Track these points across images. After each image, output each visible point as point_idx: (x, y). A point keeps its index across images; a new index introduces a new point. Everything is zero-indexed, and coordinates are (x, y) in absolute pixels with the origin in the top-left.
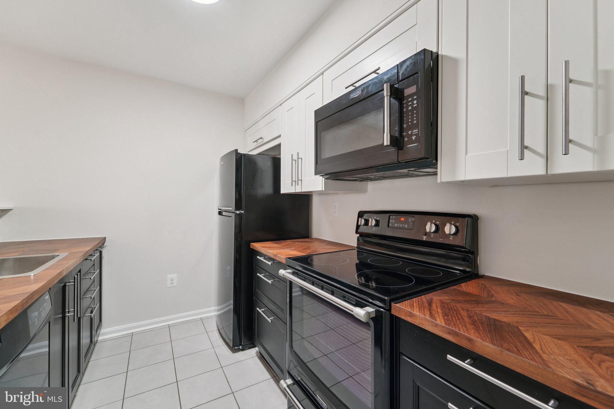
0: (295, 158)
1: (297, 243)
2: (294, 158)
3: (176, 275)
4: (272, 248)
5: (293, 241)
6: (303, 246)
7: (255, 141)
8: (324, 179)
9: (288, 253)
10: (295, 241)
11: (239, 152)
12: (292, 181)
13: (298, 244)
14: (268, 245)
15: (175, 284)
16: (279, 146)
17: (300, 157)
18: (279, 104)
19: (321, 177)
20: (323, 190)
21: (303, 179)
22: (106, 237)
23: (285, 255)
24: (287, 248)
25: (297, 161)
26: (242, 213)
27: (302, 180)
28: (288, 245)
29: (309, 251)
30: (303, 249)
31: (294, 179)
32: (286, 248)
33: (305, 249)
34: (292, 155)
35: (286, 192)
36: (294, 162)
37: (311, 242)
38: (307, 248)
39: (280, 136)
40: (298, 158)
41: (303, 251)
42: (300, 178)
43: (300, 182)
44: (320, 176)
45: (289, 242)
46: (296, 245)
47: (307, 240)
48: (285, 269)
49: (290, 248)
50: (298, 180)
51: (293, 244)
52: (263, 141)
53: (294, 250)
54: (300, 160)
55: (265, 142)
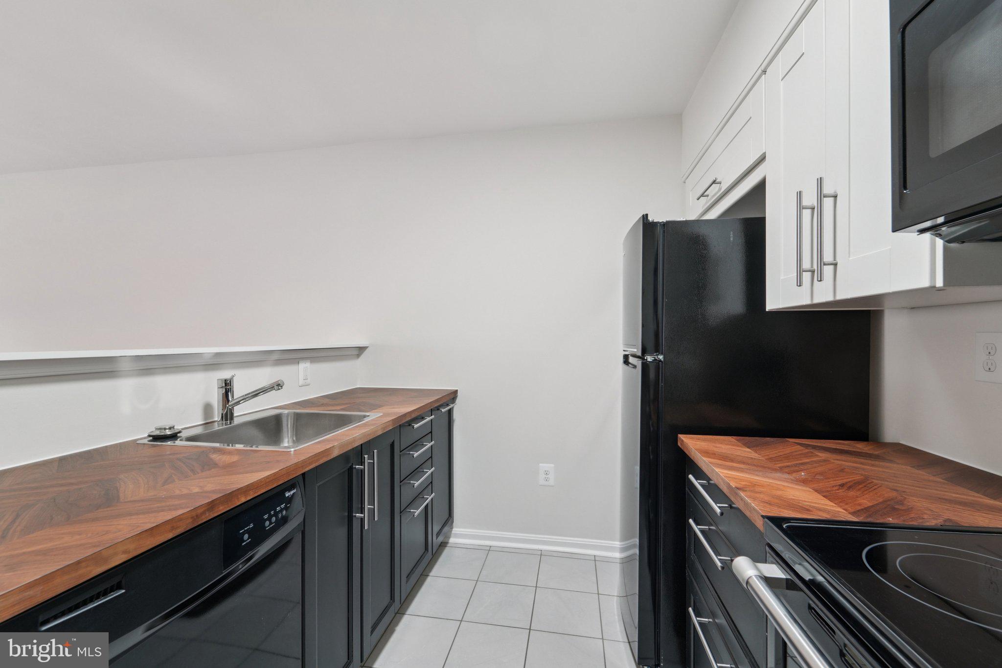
0: (810, 199)
1: (823, 455)
2: (805, 203)
3: (553, 465)
4: (732, 461)
5: (807, 446)
6: (842, 470)
7: (702, 195)
8: (940, 243)
9: (779, 493)
10: (814, 447)
11: (650, 219)
12: (800, 271)
13: (826, 461)
14: (723, 446)
15: (552, 482)
16: (761, 187)
17: (827, 190)
18: (760, 71)
19: (927, 236)
20: (940, 283)
21: (838, 260)
22: (457, 390)
23: (767, 498)
24: (781, 470)
25: (818, 211)
26: (660, 361)
27: (835, 265)
28: (787, 457)
29: (866, 501)
30: (842, 485)
31: (806, 265)
32: (775, 470)
33: (851, 487)
34: (800, 194)
35: (781, 306)
36: (807, 214)
37: (877, 457)
38: (859, 483)
39: (762, 159)
40: (821, 196)
41: (841, 492)
42: (828, 257)
43: (828, 270)
44: (922, 231)
45: (792, 446)
46: (816, 462)
47: (860, 446)
48: (757, 559)
49: (790, 470)
50: (822, 263)
51: (806, 455)
52: (720, 189)
53: (804, 482)
54: (828, 203)
55: (725, 186)
